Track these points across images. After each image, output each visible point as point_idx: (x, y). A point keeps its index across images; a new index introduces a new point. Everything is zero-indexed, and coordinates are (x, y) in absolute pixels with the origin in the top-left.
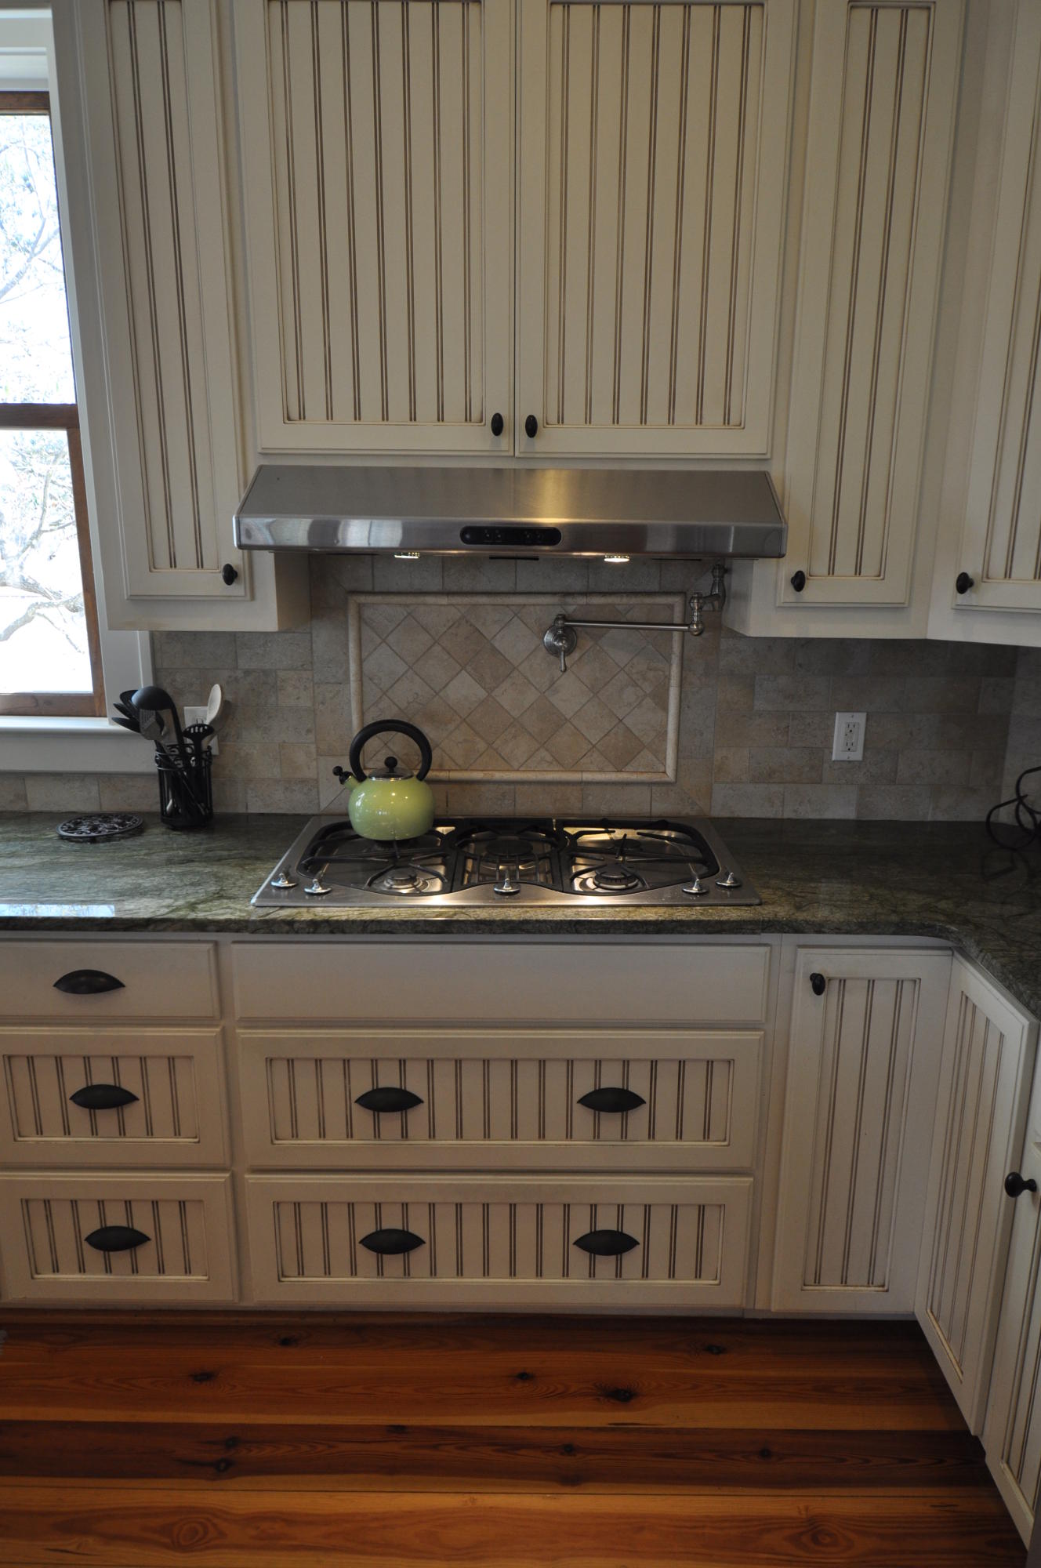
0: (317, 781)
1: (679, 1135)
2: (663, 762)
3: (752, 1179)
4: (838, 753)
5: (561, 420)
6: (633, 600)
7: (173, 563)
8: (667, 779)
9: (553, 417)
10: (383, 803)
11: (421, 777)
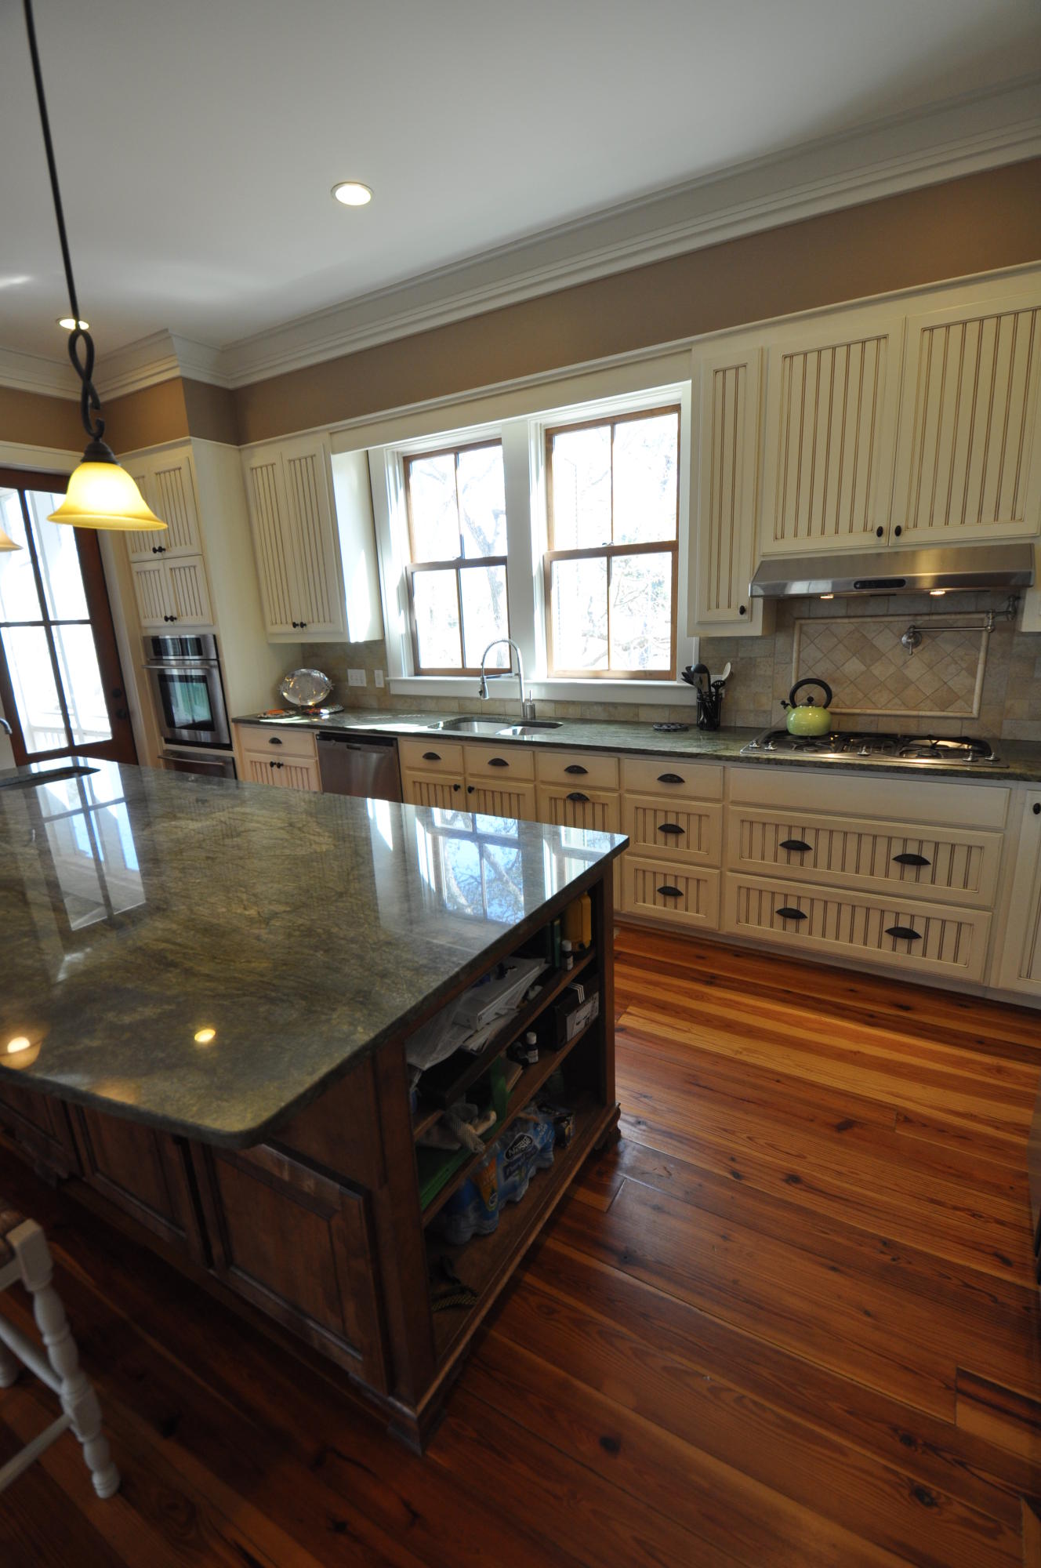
0: (771, 711)
1: (949, 884)
2: (971, 706)
3: (991, 913)
5: (915, 526)
6: (958, 617)
7: (718, 607)
8: (973, 716)
9: (911, 525)
10: (805, 718)
11: (825, 707)
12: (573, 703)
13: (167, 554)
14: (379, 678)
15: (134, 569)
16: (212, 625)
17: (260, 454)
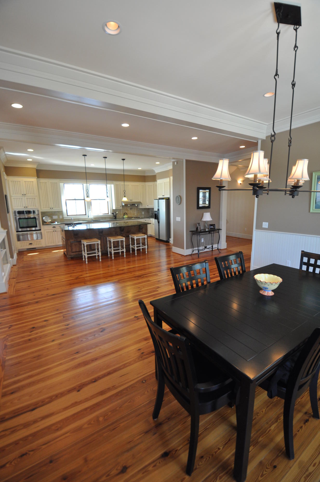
10: (125, 216)
11: (127, 215)
13: (26, 195)
14: (61, 217)
15: (12, 198)
16: (38, 208)
17: (42, 180)
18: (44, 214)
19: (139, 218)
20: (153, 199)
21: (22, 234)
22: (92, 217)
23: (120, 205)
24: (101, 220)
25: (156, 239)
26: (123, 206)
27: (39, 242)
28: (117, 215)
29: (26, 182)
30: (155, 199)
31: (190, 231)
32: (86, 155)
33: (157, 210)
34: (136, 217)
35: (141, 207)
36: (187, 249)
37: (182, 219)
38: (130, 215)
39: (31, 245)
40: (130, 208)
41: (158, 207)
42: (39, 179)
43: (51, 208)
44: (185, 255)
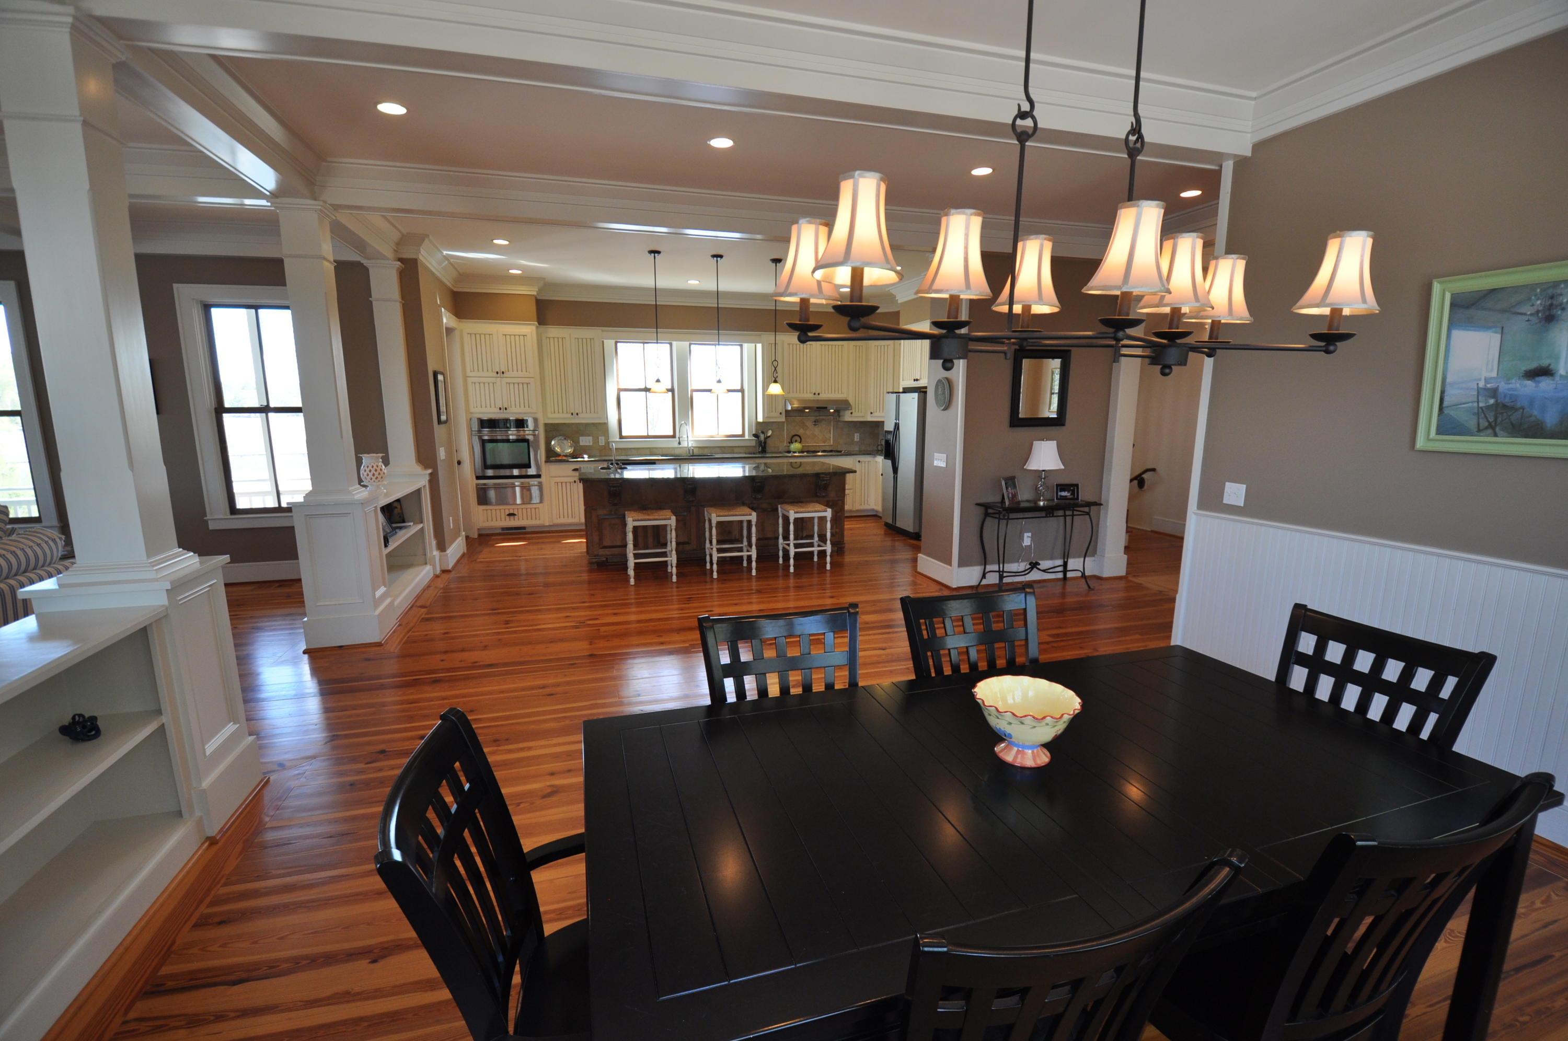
4: (856, 440)
8: (831, 445)
10: (796, 446)
11: (800, 442)
12: (707, 447)
13: (505, 375)
14: (602, 440)
15: (470, 380)
16: (535, 413)
17: (554, 332)
18: (553, 430)
19: (841, 451)
20: (885, 392)
21: (495, 484)
22: (690, 445)
23: (780, 408)
24: (717, 456)
25: (887, 525)
26: (787, 411)
27: (533, 510)
28: (769, 441)
29: (508, 337)
30: (888, 393)
31: (978, 504)
32: (659, 252)
33: (892, 429)
34: (831, 451)
35: (847, 417)
36: (961, 564)
37: (950, 461)
38: (810, 444)
39: (512, 518)
40: (813, 418)
41: (897, 417)
42: (543, 328)
43: (572, 414)
44: (954, 586)
